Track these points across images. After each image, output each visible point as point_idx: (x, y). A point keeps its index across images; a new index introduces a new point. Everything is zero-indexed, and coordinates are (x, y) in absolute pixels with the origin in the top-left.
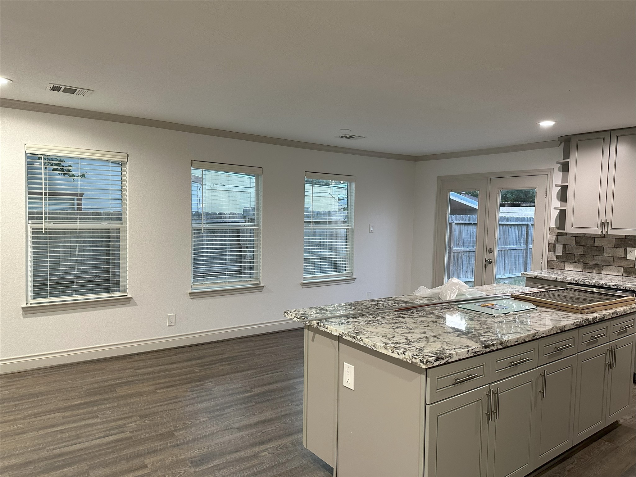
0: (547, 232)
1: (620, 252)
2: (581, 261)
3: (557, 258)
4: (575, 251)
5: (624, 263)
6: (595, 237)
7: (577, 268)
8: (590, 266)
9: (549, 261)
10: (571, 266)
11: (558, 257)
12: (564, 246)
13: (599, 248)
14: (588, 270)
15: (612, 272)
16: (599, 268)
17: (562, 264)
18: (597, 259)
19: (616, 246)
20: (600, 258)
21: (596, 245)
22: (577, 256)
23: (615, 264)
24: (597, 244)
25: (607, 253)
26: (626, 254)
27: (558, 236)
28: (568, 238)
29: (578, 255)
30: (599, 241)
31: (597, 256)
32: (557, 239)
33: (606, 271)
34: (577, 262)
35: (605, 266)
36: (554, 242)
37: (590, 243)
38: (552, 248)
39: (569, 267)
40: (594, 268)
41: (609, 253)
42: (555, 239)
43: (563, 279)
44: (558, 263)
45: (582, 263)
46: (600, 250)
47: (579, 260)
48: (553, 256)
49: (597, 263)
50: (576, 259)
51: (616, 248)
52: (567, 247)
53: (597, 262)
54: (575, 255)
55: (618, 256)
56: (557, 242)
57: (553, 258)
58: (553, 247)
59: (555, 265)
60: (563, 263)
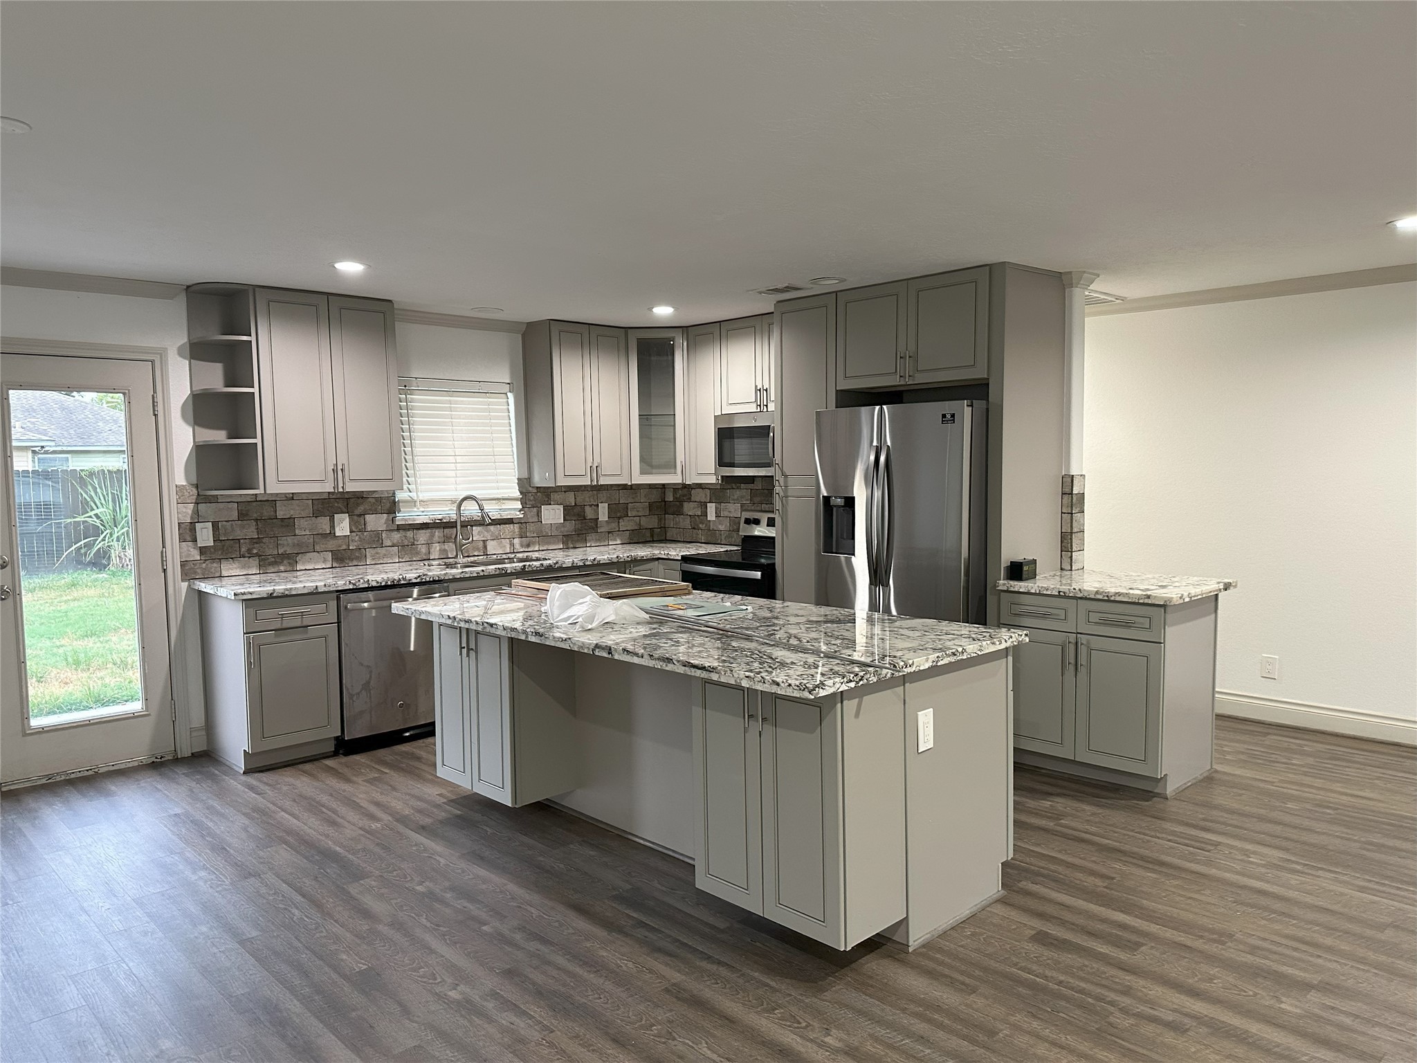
0: (171, 498)
1: (323, 524)
2: (255, 551)
3: (201, 553)
4: (238, 534)
5: (332, 544)
6: (275, 501)
7: (249, 567)
8: (273, 560)
9: (183, 564)
10: (235, 566)
11: (203, 550)
12: (215, 525)
13: (286, 520)
14: (271, 567)
15: (315, 563)
16: (288, 561)
17: (215, 565)
18: (285, 543)
19: (317, 514)
20: (290, 540)
21: (280, 514)
22: (245, 543)
23: (317, 548)
24: (282, 513)
25: (301, 529)
26: (333, 527)
27: (198, 503)
28: (221, 505)
29: (247, 541)
30: (284, 508)
31: (285, 538)
32: (196, 512)
33: (304, 564)
34: (247, 555)
35: (300, 555)
36: (192, 518)
37: (267, 512)
38: (188, 532)
39: (229, 569)
40: (281, 563)
41: (304, 528)
42: (193, 511)
43: (329, 586)
44: (204, 565)
45: (257, 555)
46: (288, 524)
47: (249, 551)
48: (192, 550)
49: (285, 551)
50: (243, 550)
51: (316, 517)
52: (222, 526)
53: (285, 548)
54: (242, 541)
55: (321, 532)
56: (197, 517)
57: (193, 556)
58: (191, 530)
59: (199, 571)
60: (217, 563)
